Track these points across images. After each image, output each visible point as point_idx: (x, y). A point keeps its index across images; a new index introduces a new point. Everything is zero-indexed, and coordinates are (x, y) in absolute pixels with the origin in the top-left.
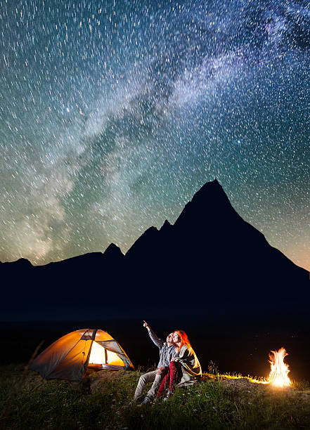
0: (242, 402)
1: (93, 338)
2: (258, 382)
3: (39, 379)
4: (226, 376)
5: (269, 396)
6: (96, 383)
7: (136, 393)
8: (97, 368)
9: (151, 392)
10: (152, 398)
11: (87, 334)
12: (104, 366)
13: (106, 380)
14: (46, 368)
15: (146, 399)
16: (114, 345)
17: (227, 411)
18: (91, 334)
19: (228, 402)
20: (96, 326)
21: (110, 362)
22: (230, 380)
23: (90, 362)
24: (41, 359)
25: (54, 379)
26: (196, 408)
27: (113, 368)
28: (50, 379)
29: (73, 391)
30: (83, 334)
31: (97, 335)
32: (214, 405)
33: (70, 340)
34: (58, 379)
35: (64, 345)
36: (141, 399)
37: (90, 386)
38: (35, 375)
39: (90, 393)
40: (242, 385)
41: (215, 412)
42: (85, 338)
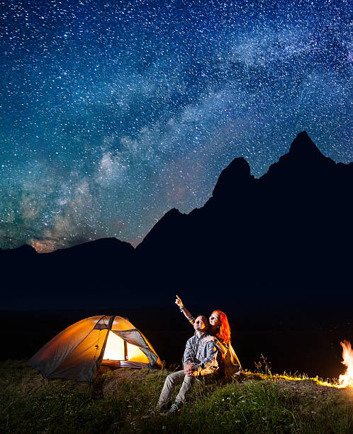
0: (306, 411)
1: (109, 327)
2: (329, 385)
3: (38, 379)
4: (285, 377)
5: (343, 403)
6: (110, 385)
7: (161, 399)
8: (114, 366)
9: (180, 396)
10: (180, 405)
11: (102, 322)
12: (122, 363)
13: (124, 380)
14: (48, 365)
15: (173, 406)
16: (136, 335)
17: (283, 424)
18: (107, 322)
19: (285, 411)
20: (113, 313)
21: (130, 358)
22: (288, 383)
23: (105, 358)
24: (43, 354)
25: (57, 379)
26: (240, 419)
27: (134, 366)
28: (53, 379)
29: (80, 395)
30: (96, 321)
31: (114, 323)
32: (264, 415)
33: (81, 330)
34: (62, 379)
35: (73, 336)
36: (167, 405)
37: (101, 388)
38: (35, 373)
39: (102, 398)
40: (305, 389)
41: (266, 424)
42: (98, 327)
